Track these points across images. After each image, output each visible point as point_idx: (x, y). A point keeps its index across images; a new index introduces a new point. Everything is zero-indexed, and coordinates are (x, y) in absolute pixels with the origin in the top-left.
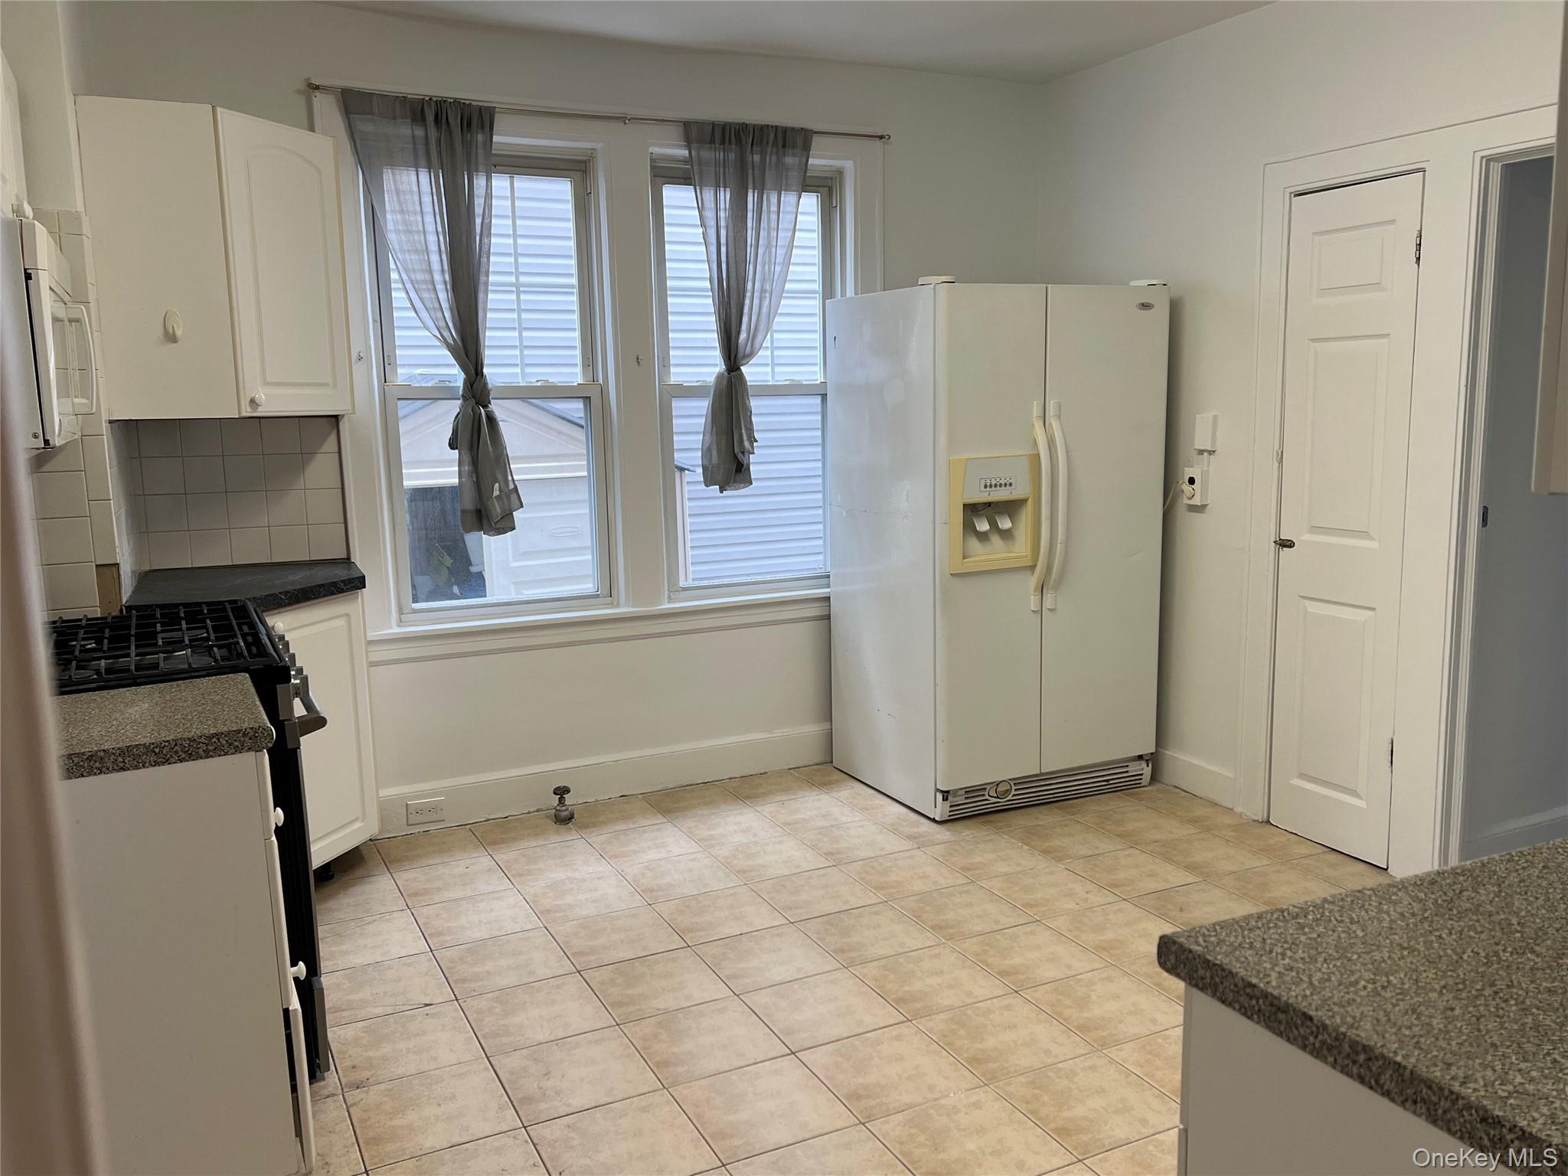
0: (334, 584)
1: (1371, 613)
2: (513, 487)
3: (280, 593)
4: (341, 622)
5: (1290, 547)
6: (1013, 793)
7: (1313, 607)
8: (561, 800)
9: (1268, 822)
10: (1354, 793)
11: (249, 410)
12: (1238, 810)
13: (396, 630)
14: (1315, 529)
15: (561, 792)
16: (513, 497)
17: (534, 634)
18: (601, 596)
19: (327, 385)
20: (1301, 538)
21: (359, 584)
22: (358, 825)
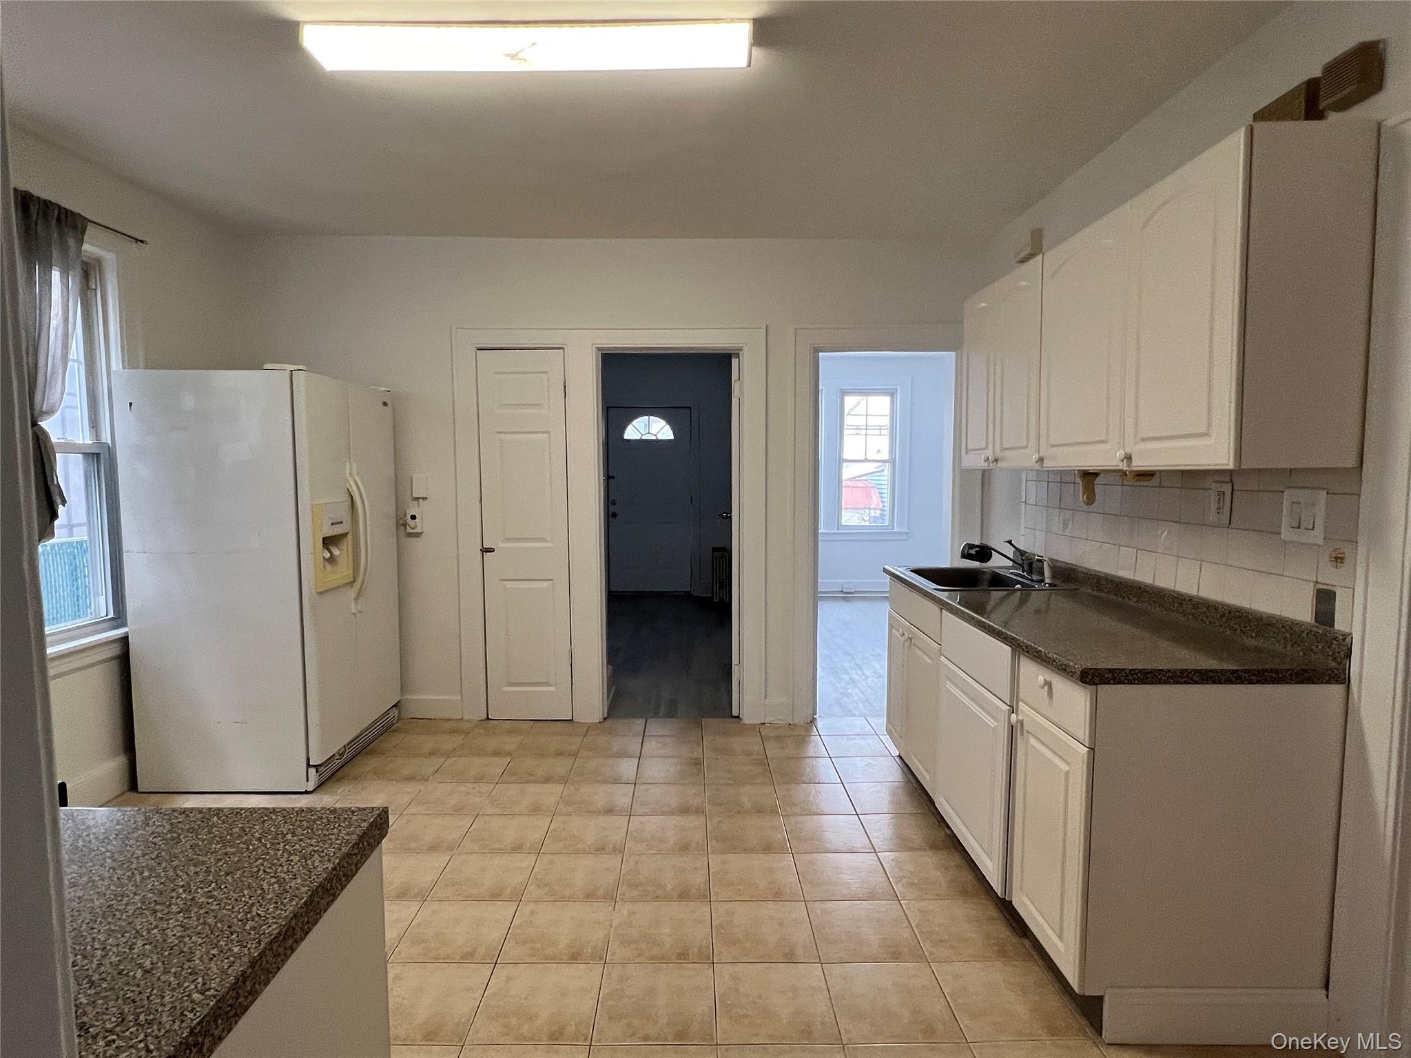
1: (550, 582)
5: (492, 552)
6: (347, 752)
7: (509, 585)
9: (488, 718)
10: (548, 684)
12: (466, 717)
14: (508, 540)
20: (500, 546)
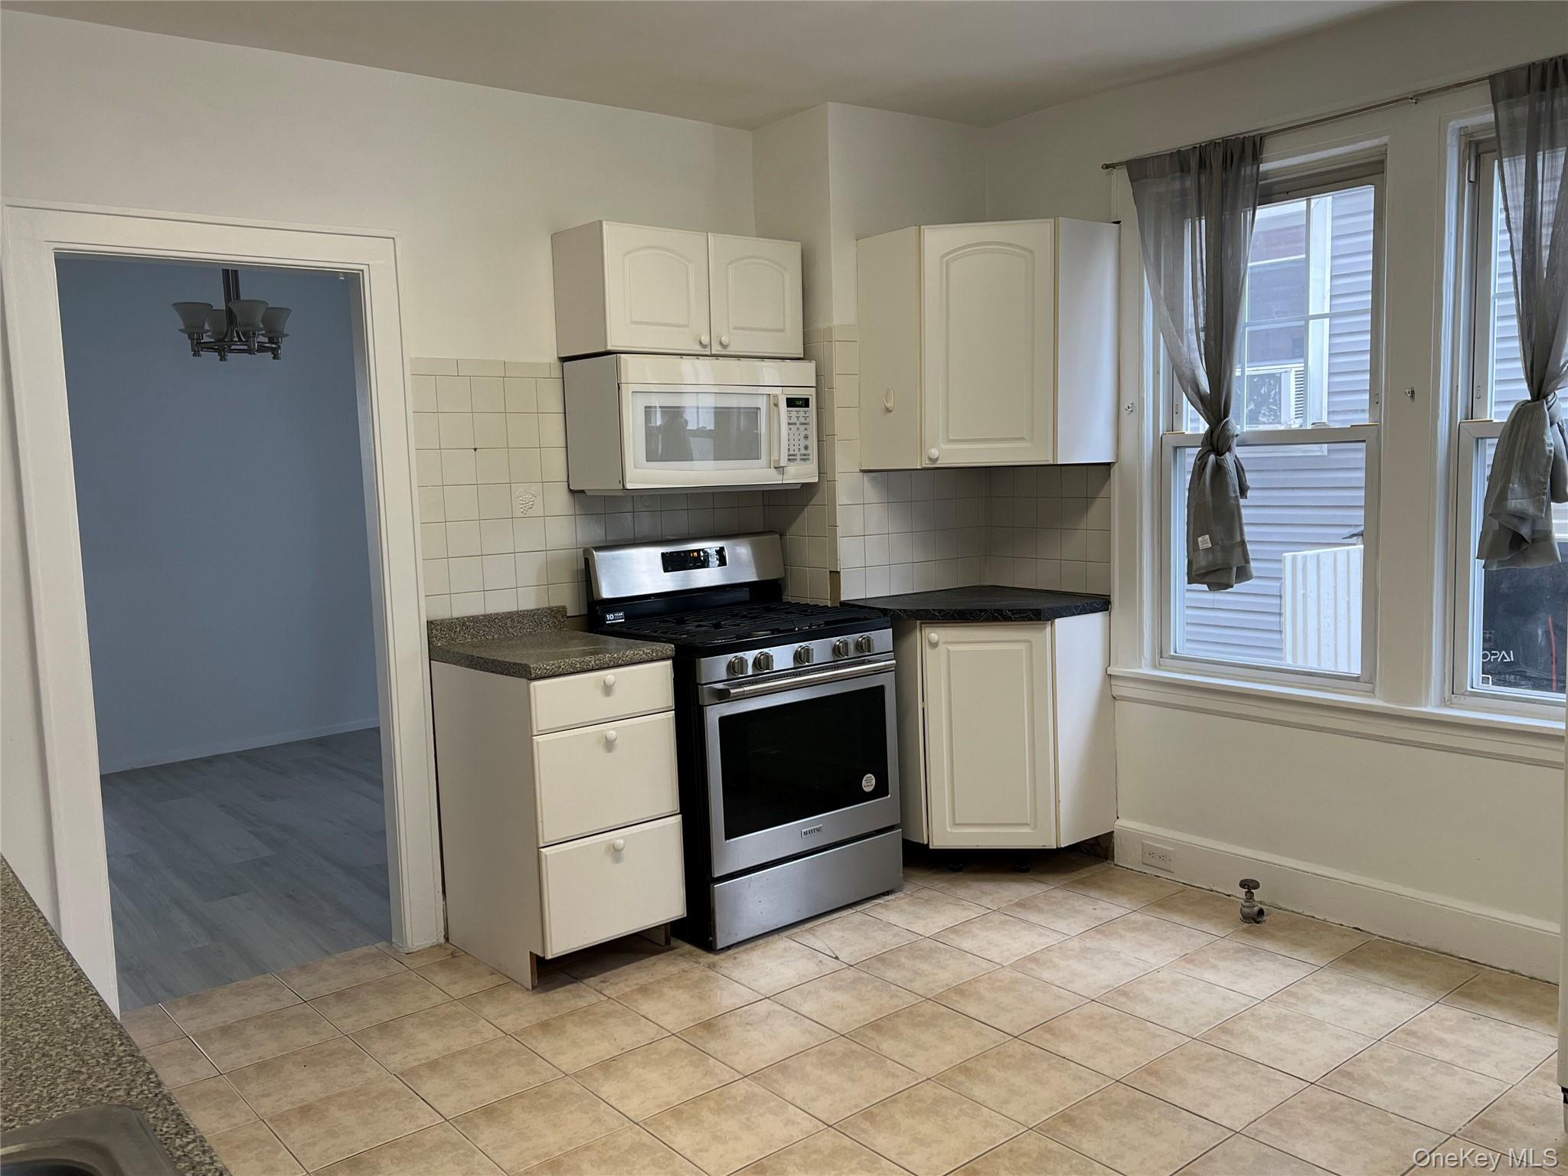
0: (1000, 611)
2: (1239, 539)
3: (934, 610)
4: (1021, 647)
8: (1250, 895)
11: (927, 462)
13: (1146, 671)
15: (1249, 885)
16: (1238, 551)
17: (1267, 705)
18: (1361, 679)
19: (1022, 439)
21: (1031, 615)
22: (1026, 830)
